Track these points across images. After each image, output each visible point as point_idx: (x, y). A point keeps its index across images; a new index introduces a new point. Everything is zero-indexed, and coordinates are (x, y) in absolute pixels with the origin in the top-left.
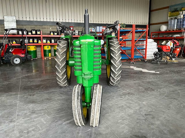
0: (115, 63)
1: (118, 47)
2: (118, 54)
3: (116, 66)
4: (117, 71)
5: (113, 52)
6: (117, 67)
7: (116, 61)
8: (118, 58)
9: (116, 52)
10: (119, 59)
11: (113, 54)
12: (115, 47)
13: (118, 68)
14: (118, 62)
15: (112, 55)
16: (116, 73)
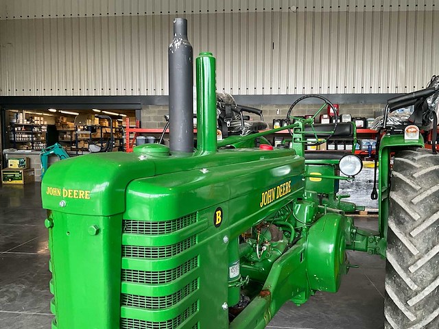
0: (406, 270)
1: (429, 192)
2: (423, 227)
3: (408, 281)
4: (417, 307)
5: (403, 215)
6: (414, 287)
7: (410, 261)
8: (423, 247)
9: (416, 217)
10: (427, 251)
11: (400, 223)
12: (414, 190)
13: (421, 296)
14: (420, 263)
15: (392, 225)
16: (408, 314)
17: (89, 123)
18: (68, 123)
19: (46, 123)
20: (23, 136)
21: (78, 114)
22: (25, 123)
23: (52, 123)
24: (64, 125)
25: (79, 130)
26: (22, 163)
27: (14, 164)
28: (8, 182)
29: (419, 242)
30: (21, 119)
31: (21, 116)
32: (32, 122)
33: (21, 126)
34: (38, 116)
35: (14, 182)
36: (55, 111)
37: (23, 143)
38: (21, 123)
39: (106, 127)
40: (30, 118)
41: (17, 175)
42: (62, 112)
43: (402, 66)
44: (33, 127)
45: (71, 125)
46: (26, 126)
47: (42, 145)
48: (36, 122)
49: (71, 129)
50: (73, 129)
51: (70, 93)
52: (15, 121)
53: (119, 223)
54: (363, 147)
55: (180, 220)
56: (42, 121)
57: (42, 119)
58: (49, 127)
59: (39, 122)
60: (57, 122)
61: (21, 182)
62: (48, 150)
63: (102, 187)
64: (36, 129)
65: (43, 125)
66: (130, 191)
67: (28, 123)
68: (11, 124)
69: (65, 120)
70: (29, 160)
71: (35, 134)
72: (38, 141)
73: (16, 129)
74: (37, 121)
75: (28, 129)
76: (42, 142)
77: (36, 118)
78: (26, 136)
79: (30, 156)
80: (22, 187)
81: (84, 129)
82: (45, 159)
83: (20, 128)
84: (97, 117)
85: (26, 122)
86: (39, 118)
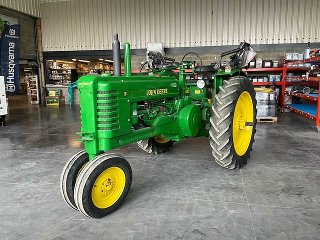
1: (229, 93)
2: (223, 107)
4: (220, 140)
5: (218, 104)
7: (218, 121)
9: (221, 104)
10: (224, 117)
11: (216, 107)
12: (224, 93)
13: (221, 135)
14: (221, 122)
16: (217, 142)
17: (96, 68)
18: (83, 68)
19: (70, 68)
20: (57, 76)
21: (89, 62)
23: (74, 68)
24: (81, 69)
25: (90, 72)
26: (58, 93)
27: (52, 93)
28: (50, 104)
29: (221, 114)
30: (55, 65)
31: (55, 64)
32: (62, 67)
33: (55, 70)
34: (65, 63)
35: (53, 104)
36: (75, 60)
37: (57, 81)
38: (55, 68)
39: (107, 70)
40: (60, 65)
41: (55, 100)
42: (80, 61)
43: (301, 24)
44: (62, 70)
45: (86, 69)
46: (58, 70)
47: (68, 82)
49: (85, 72)
50: (87, 72)
51: (84, 49)
52: (52, 67)
53: (96, 91)
54: (271, 80)
55: (110, 92)
56: (68, 66)
57: (68, 65)
58: (72, 70)
59: (66, 68)
60: (77, 67)
61: (58, 104)
62: (72, 85)
63: (92, 82)
64: (64, 72)
66: (98, 84)
67: (60, 68)
68: (50, 69)
69: (82, 66)
70: (61, 91)
71: (64, 75)
72: (66, 79)
73: (53, 72)
74: (65, 67)
75: (60, 72)
76: (68, 80)
77: (64, 65)
78: (59, 76)
79: (62, 89)
80: (58, 107)
81: (94, 72)
82: (71, 90)
83: (55, 72)
84: (101, 64)
85: (58, 68)
86: (66, 65)
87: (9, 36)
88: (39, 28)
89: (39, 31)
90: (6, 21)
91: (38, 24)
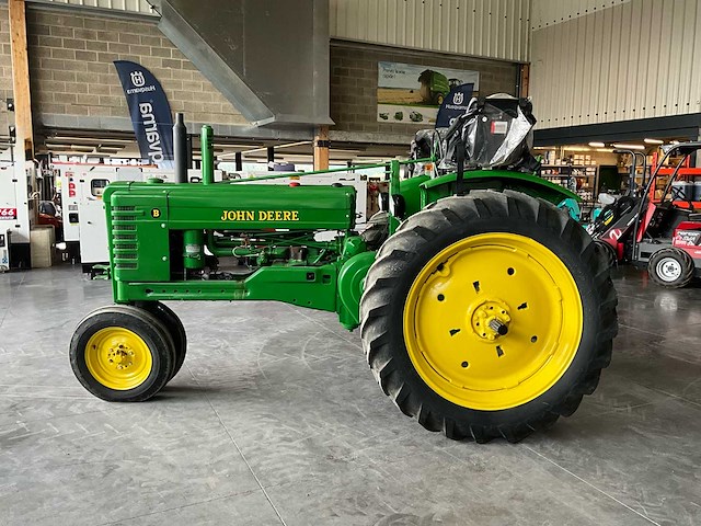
19: (594, 163)
20: (555, 181)
22: (558, 164)
23: (611, 162)
30: (553, 158)
31: (552, 155)
32: (570, 162)
33: (552, 168)
34: (581, 153)
38: (552, 164)
40: (567, 158)
44: (571, 169)
47: (585, 194)
48: (576, 163)
56: (587, 160)
57: (588, 157)
58: (601, 168)
59: (582, 163)
60: (620, 160)
64: (576, 173)
65: (590, 166)
67: (564, 163)
73: (543, 172)
74: (579, 160)
76: (587, 190)
77: (576, 157)
78: (559, 181)
83: (549, 172)
86: (582, 157)
87: (452, 107)
88: (525, 83)
89: (524, 89)
90: (455, 80)
91: (525, 75)
